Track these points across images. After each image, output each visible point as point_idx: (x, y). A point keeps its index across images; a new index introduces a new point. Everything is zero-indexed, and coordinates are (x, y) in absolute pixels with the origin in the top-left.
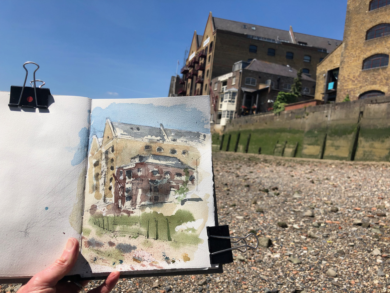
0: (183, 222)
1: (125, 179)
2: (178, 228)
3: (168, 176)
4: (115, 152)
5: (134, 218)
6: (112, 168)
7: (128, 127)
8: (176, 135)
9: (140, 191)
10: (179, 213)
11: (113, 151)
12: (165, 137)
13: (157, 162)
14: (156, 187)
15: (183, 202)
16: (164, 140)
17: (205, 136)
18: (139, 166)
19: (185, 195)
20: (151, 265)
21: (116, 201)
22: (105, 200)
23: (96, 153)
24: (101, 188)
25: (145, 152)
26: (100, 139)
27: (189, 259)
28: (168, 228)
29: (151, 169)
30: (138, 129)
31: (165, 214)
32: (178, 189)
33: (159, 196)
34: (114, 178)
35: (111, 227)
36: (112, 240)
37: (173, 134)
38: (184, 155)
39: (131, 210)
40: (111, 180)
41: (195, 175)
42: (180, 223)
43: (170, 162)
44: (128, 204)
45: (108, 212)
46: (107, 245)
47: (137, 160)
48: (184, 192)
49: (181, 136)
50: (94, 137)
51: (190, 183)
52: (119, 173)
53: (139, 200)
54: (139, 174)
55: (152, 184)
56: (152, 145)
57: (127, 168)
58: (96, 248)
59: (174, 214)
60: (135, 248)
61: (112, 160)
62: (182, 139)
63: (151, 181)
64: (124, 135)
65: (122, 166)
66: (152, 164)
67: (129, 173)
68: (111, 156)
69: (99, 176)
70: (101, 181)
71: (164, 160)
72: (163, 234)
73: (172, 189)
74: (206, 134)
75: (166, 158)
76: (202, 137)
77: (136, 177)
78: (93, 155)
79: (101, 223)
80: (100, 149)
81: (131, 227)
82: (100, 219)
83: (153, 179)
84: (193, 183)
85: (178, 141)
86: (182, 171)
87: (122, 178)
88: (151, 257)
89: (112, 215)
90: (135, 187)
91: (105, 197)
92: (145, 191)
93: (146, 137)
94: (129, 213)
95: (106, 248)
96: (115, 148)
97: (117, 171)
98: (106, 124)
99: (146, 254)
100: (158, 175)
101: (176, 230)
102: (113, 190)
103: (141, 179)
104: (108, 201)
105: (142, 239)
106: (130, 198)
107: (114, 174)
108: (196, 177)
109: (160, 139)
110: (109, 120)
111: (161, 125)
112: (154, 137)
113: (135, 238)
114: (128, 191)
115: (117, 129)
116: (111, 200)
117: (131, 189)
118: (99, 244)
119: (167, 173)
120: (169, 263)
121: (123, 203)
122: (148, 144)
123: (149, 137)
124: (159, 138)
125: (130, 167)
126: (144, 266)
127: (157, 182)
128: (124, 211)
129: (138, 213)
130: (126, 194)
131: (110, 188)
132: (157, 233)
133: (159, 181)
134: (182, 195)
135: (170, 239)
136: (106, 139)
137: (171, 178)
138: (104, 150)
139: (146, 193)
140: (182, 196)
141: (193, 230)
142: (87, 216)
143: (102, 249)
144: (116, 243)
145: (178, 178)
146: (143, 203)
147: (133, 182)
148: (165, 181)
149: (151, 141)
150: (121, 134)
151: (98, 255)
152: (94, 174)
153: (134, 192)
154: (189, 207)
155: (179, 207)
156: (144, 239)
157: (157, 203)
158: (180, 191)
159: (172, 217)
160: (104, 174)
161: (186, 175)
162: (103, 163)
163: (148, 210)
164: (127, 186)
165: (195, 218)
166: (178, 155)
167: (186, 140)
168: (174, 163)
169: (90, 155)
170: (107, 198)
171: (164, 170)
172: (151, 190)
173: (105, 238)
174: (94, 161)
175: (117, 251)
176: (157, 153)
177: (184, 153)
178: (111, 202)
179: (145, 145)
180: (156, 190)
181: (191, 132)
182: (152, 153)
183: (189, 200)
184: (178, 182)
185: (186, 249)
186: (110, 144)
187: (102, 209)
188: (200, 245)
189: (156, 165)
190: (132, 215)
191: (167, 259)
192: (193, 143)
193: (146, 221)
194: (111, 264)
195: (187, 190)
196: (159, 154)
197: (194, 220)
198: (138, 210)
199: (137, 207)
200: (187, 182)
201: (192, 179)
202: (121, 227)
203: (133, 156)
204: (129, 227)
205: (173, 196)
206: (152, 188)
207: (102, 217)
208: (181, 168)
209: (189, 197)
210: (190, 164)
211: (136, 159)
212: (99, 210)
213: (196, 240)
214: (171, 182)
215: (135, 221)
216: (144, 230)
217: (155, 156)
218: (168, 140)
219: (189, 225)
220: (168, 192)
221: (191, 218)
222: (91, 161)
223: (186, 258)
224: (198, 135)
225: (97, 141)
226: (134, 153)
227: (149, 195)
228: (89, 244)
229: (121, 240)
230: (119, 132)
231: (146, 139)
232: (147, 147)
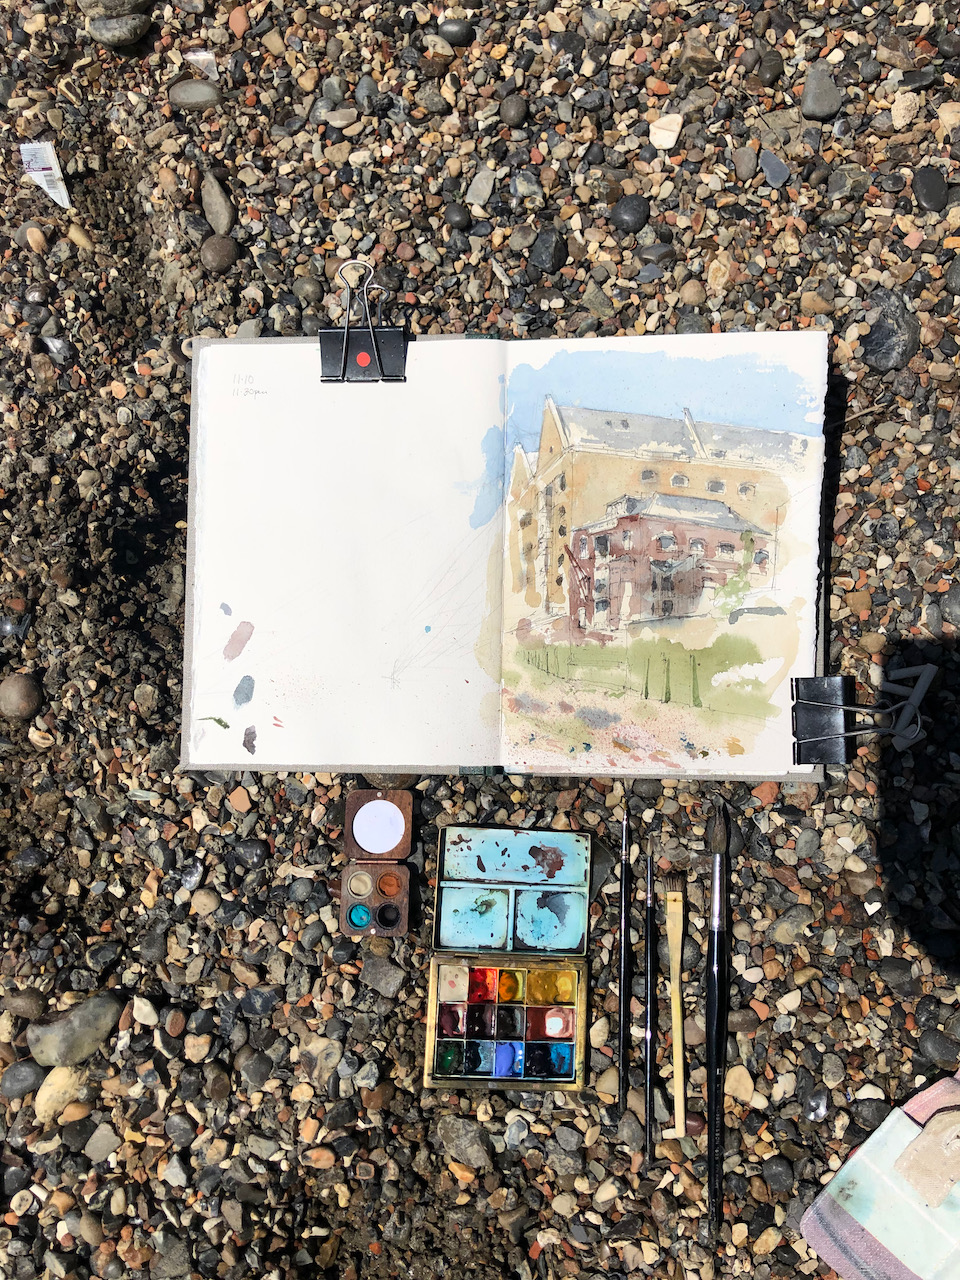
0: (731, 665)
1: (592, 558)
2: (719, 679)
3: (698, 551)
4: (567, 489)
5: (615, 651)
6: (562, 531)
7: (601, 419)
8: (725, 439)
9: (629, 587)
10: (723, 641)
11: (563, 486)
12: (696, 447)
13: (672, 513)
14: (666, 579)
15: (734, 616)
16: (691, 454)
17: (805, 444)
18: (628, 525)
19: (740, 600)
20: (654, 758)
21: (574, 609)
22: (548, 608)
23: (523, 492)
24: (540, 579)
25: (641, 489)
26: (533, 456)
27: (741, 751)
28: (695, 679)
29: (657, 531)
30: (625, 424)
31: (688, 646)
32: (724, 585)
33: (675, 601)
34: (566, 556)
35: (563, 671)
36: (567, 700)
37: (715, 437)
38: (743, 497)
39: (608, 633)
40: (561, 559)
41: (770, 548)
42: (723, 667)
43: (706, 514)
44: (600, 617)
45: (556, 637)
46: (555, 710)
47: (622, 510)
48: (739, 590)
49: (740, 443)
50: (518, 449)
51: (755, 568)
52: (579, 543)
53: (625, 609)
54: (627, 545)
55: (657, 570)
56: (660, 467)
57: (597, 530)
58: (532, 714)
59: (709, 645)
60: (616, 718)
61: (563, 510)
62: (740, 450)
63: (657, 563)
64: (590, 441)
65: (585, 525)
66: (659, 519)
67: (602, 541)
68: (559, 499)
69: (534, 551)
70: (539, 563)
71: (689, 510)
72: (681, 690)
73: (708, 583)
74: (809, 438)
75: (698, 502)
76: (796, 447)
77: (618, 553)
78: (517, 496)
79: (543, 659)
80: (532, 483)
81: (608, 672)
82: (540, 652)
83: (661, 558)
84: (763, 569)
85: (730, 455)
86: (735, 540)
87: (585, 555)
88: (654, 740)
89: (565, 643)
90: (616, 578)
91: (548, 601)
92: (639, 587)
93: (644, 446)
94: (602, 639)
95: (555, 715)
96: (568, 480)
97: (575, 539)
98: (544, 413)
99: (643, 734)
100: (673, 547)
101: (714, 683)
102: (565, 584)
103: (632, 557)
104: (555, 611)
105: (633, 699)
106: (605, 603)
107: (566, 547)
108: (771, 556)
109: (683, 453)
110: (551, 401)
111: (687, 411)
112: (665, 447)
113: (618, 696)
114: (600, 588)
115: (572, 426)
116: (563, 608)
117: (607, 583)
118: (538, 707)
119: (695, 543)
120: (694, 757)
121: (589, 615)
122: (650, 467)
123: (653, 446)
124: (678, 449)
125: (605, 527)
126: (637, 759)
127: (670, 566)
128: (592, 634)
129: (623, 640)
130: (595, 595)
131: (559, 581)
132: (668, 688)
133: (675, 563)
134: (734, 598)
135: (697, 703)
136: (546, 455)
137: (706, 556)
138: (542, 485)
139: (642, 593)
140: (733, 603)
141: (756, 684)
142: (511, 643)
143: (545, 717)
144: (575, 705)
145: (726, 556)
146: (636, 617)
147: (613, 565)
148: (690, 564)
149: (658, 458)
150: (583, 440)
151: (536, 729)
152: (521, 546)
153: (614, 591)
154: (749, 628)
155: (725, 628)
156: (638, 700)
157: (669, 618)
158: (727, 589)
159: (705, 652)
160: (544, 545)
161: (747, 549)
162: (541, 518)
163: (647, 634)
164: (598, 575)
165: (764, 655)
166: (729, 494)
167: (750, 454)
168: (715, 516)
169: (510, 498)
170: (552, 605)
171: (689, 535)
172: (654, 586)
173: (552, 695)
174: (521, 514)
175: (578, 723)
176: (672, 487)
177: (744, 489)
178: (562, 612)
179: (642, 468)
180: (669, 584)
181: (766, 432)
182: (662, 490)
183: (750, 610)
184: (723, 566)
185: (738, 728)
186: (556, 468)
187: (541, 628)
188: (770, 721)
189: (671, 523)
190: (609, 644)
191: (690, 746)
192: (770, 464)
193: (642, 658)
194: (567, 750)
195: (748, 586)
196: (679, 493)
197: (760, 661)
198: (624, 633)
199: (621, 625)
200: (748, 566)
201: (762, 559)
202: (586, 670)
203: (611, 500)
204: (603, 671)
205: (710, 601)
206: (659, 581)
207: (544, 646)
208: (735, 531)
209: (750, 602)
210: (756, 518)
211: (619, 506)
212: (537, 630)
213: (760, 707)
214: (706, 565)
215: (618, 658)
216: (636, 680)
217: (666, 496)
218: (703, 454)
219: (748, 671)
220: (696, 590)
221: (752, 655)
222: (513, 513)
223: (735, 749)
224: (786, 440)
225: (525, 459)
226: (615, 490)
227: (651, 598)
228: (517, 704)
229: (586, 700)
230: (577, 435)
231: (645, 452)
232: (647, 474)
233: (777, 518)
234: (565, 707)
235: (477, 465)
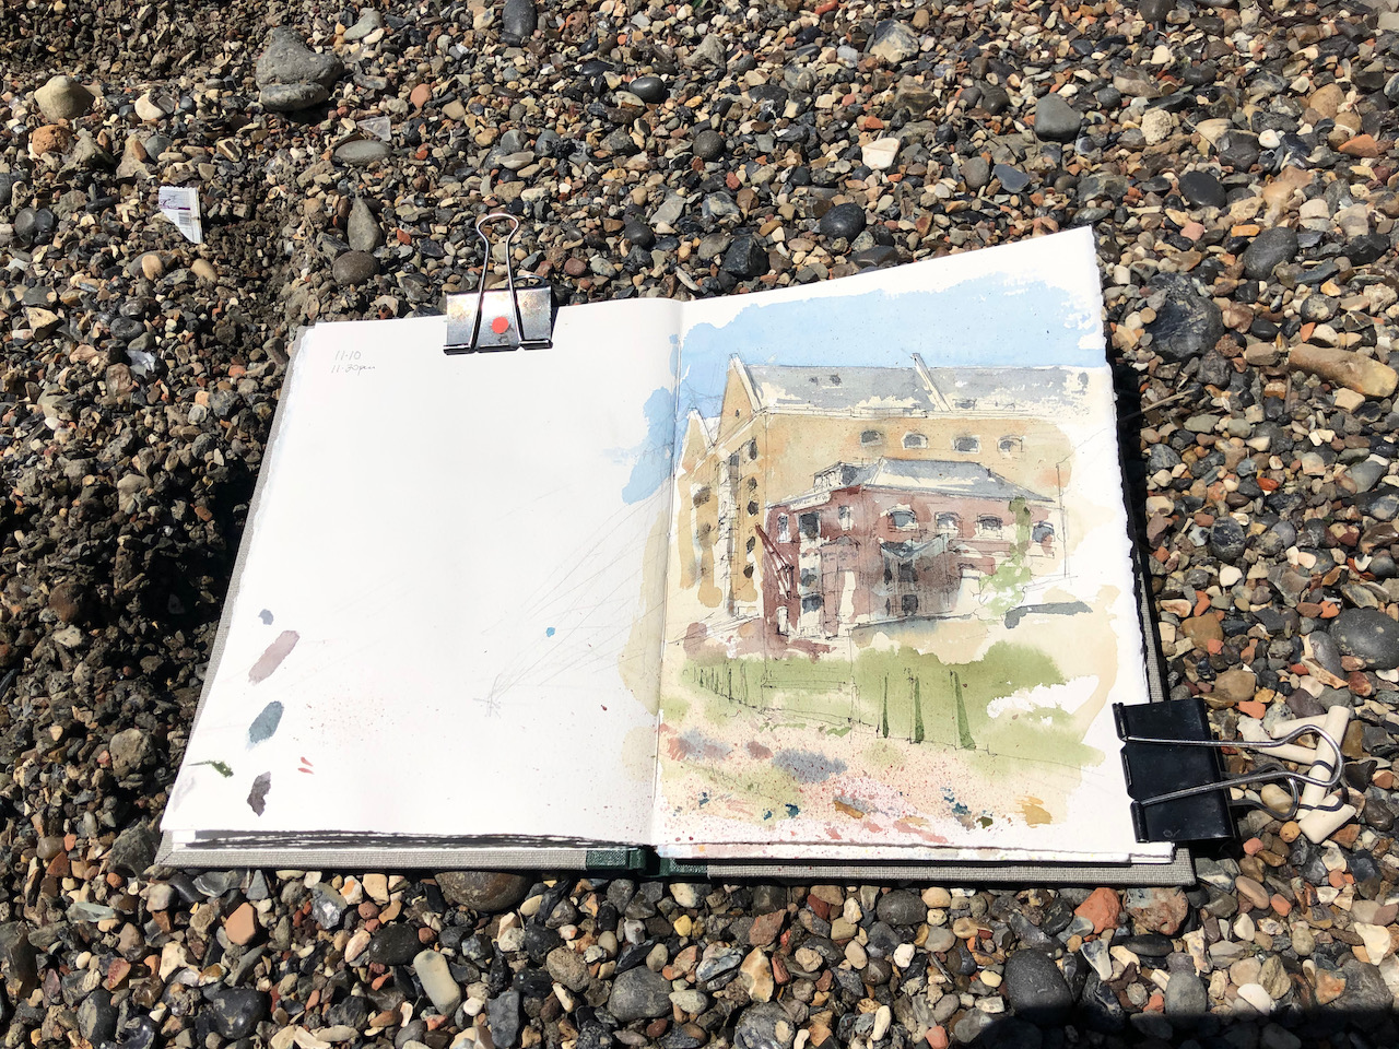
0: (1016, 686)
1: (796, 541)
2: (999, 707)
3: (949, 529)
4: (759, 458)
5: (834, 667)
6: (753, 508)
7: (804, 376)
8: (972, 384)
9: (850, 579)
10: (998, 653)
11: (753, 454)
12: (934, 398)
13: (908, 482)
14: (905, 567)
15: (1013, 618)
16: (928, 408)
17: (1084, 378)
18: (845, 499)
19: (1020, 594)
20: (902, 826)
21: (770, 608)
22: (731, 608)
23: (699, 463)
24: (720, 570)
25: (862, 454)
26: (712, 422)
27: (1047, 818)
28: (960, 707)
29: (888, 505)
30: (836, 380)
31: (946, 658)
32: (993, 573)
33: (921, 595)
34: (759, 540)
35: (754, 696)
36: (760, 739)
37: (959, 384)
38: (1007, 454)
39: (822, 641)
40: (751, 544)
41: (1054, 519)
42: (1002, 689)
43: (956, 481)
44: (810, 620)
45: (744, 647)
46: (742, 756)
47: (836, 481)
48: (1016, 580)
49: (993, 387)
50: (693, 415)
51: (1036, 548)
52: (777, 522)
53: (847, 607)
54: (845, 524)
55: (891, 555)
56: (886, 427)
57: (802, 506)
58: (705, 762)
59: (979, 657)
60: (839, 767)
61: (753, 483)
62: (996, 396)
63: (889, 545)
64: (790, 402)
65: (784, 501)
66: (889, 490)
67: (810, 520)
68: (748, 469)
69: (712, 534)
70: (720, 549)
71: (930, 477)
72: (940, 723)
73: (967, 572)
74: (1088, 371)
75: (941, 466)
76: (1072, 383)
77: (833, 534)
78: (690, 468)
79: (723, 678)
80: (711, 452)
81: (824, 698)
82: (719, 669)
83: (895, 538)
84: (1047, 548)
85: (981, 404)
86: (1001, 510)
87: (785, 537)
88: (901, 800)
89: (757, 656)
90: (831, 566)
91: (732, 598)
92: (865, 578)
93: (863, 403)
94: (814, 649)
95: (741, 763)
96: (759, 446)
97: (770, 518)
98: (729, 374)
99: (882, 791)
100: (910, 525)
101: (991, 714)
102: (757, 577)
103: (854, 540)
104: (742, 612)
105: (865, 737)
106: (817, 601)
107: (758, 528)
108: (1057, 530)
109: (915, 407)
110: (737, 361)
111: (917, 357)
112: (890, 402)
113: (841, 733)
114: (808, 579)
115: (765, 386)
116: (754, 607)
117: (818, 573)
118: (714, 750)
119: (944, 518)
120: (969, 826)
121: (793, 617)
122: (871, 427)
123: (875, 401)
124: (909, 402)
125: (813, 502)
126: (875, 828)
127: (910, 550)
128: (797, 644)
129: (845, 651)
130: (801, 590)
131: (749, 572)
132: (919, 721)
133: (917, 546)
134: (1009, 592)
135: (967, 743)
136: (730, 420)
137: (961, 535)
138: (724, 454)
139: (871, 585)
140: (1008, 598)
141: (1059, 715)
142: (676, 657)
143: (725, 766)
144: (772, 746)
145: (990, 534)
146: (863, 619)
147: (826, 550)
148: (938, 547)
149: (883, 415)
150: (779, 401)
151: (711, 784)
152: (694, 528)
153: (829, 583)
154: (1035, 634)
155: (1000, 634)
156: (873, 739)
157: (913, 619)
158: (998, 579)
159: (971, 667)
160: (726, 526)
161: (1021, 522)
162: (723, 493)
163: (882, 642)
164: (805, 564)
165: (1065, 673)
166: (986, 452)
167: (1009, 400)
168: (969, 482)
169: (680, 471)
170: (737, 603)
171: (933, 509)
172: (888, 576)
173: (737, 731)
174: (695, 489)
175: (777, 774)
176: (905, 450)
177: (1007, 444)
178: (752, 613)
179: (861, 429)
180: (908, 573)
181: (1028, 370)
182: (890, 454)
183: (1035, 608)
184: (988, 548)
185: (1039, 782)
186: (744, 433)
187: (722, 635)
188: (1088, 772)
189: (906, 494)
190: (824, 657)
191: (961, 810)
192: (1038, 409)
193: (877, 676)
194: (759, 815)
195: (1028, 573)
196: (919, 457)
197: (1060, 681)
198: (846, 641)
199: (842, 630)
200: (1024, 546)
201: (1044, 535)
202: (790, 694)
203: (820, 469)
204: (815, 696)
205: (972, 595)
206: (894, 569)
207: (726, 661)
208: (1000, 499)
209: (1034, 597)
210: (1027, 478)
211: (832, 477)
212: (714, 639)
213: (1070, 751)
214: (963, 547)
215: (837, 677)
216: (869, 708)
217: (897, 462)
218: (944, 406)
219: (1042, 696)
220: (951, 582)
221: (1045, 672)
222: (684, 489)
223: (1036, 815)
224: (1057, 377)
225: (701, 427)
226: (825, 457)
227: (883, 591)
228: (683, 747)
229: (790, 739)
230: (771, 395)
231: (864, 411)
232: (869, 436)
233: (1059, 478)
234: (757, 751)
235: (638, 430)
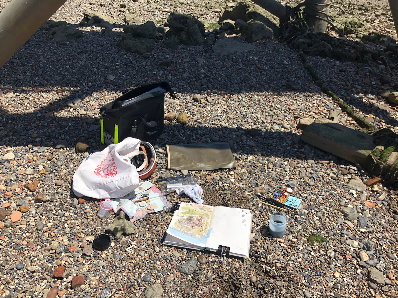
0: (185, 212)
2: (187, 211)
6: (202, 227)
7: (194, 237)
9: (195, 220)
10: (185, 214)
15: (183, 216)
18: (193, 226)
21: (202, 219)
22: (205, 220)
24: (205, 223)
28: (189, 211)
29: (190, 225)
30: (191, 236)
31: (189, 214)
34: (202, 224)
35: (205, 214)
37: (181, 231)
38: (179, 225)
41: (177, 221)
44: (199, 218)
47: (194, 228)
52: (200, 225)
53: (196, 218)
56: (188, 230)
60: (199, 209)
64: (196, 235)
65: (199, 227)
67: (197, 225)
68: (201, 230)
70: (205, 224)
71: (186, 226)
72: (191, 210)
76: (172, 228)
77: (195, 224)
79: (207, 215)
83: (190, 222)
85: (179, 229)
89: (204, 216)
92: (194, 220)
94: (199, 216)
99: (197, 207)
102: (202, 222)
103: (194, 223)
105: (197, 210)
110: (200, 240)
112: (187, 232)
113: (199, 211)
118: (208, 211)
119: (186, 223)
120: (192, 204)
124: (185, 232)
126: (198, 205)
129: (197, 216)
130: (199, 220)
132: (193, 211)
138: (203, 232)
142: (210, 217)
145: (183, 221)
148: (187, 221)
152: (207, 226)
153: (197, 220)
157: (191, 217)
158: (183, 218)
159: (187, 213)
160: (204, 226)
162: (204, 228)
163: (194, 216)
164: (198, 222)
166: (181, 226)
167: (177, 229)
168: (183, 225)
169: (207, 231)
174: (206, 229)
175: (204, 209)
180: (190, 220)
181: (175, 230)
185: (186, 207)
186: (201, 233)
189: (188, 225)
192: (175, 227)
193: (195, 214)
196: (186, 228)
201: (179, 220)
202: (202, 214)
204: (200, 213)
208: (181, 223)
209: (181, 217)
210: (178, 223)
212: (207, 218)
213: (183, 208)
214: (185, 221)
215: (198, 214)
216: (196, 212)
217: (188, 228)
218: (183, 230)
219: (183, 211)
220: (187, 219)
221: (182, 213)
222: (208, 229)
223: (187, 205)
225: (205, 235)
227: (193, 219)
228: (211, 212)
229: (203, 211)
230: (198, 236)
231: (190, 232)
232: (190, 230)
233: (176, 223)
234: (205, 211)
235: (211, 234)
